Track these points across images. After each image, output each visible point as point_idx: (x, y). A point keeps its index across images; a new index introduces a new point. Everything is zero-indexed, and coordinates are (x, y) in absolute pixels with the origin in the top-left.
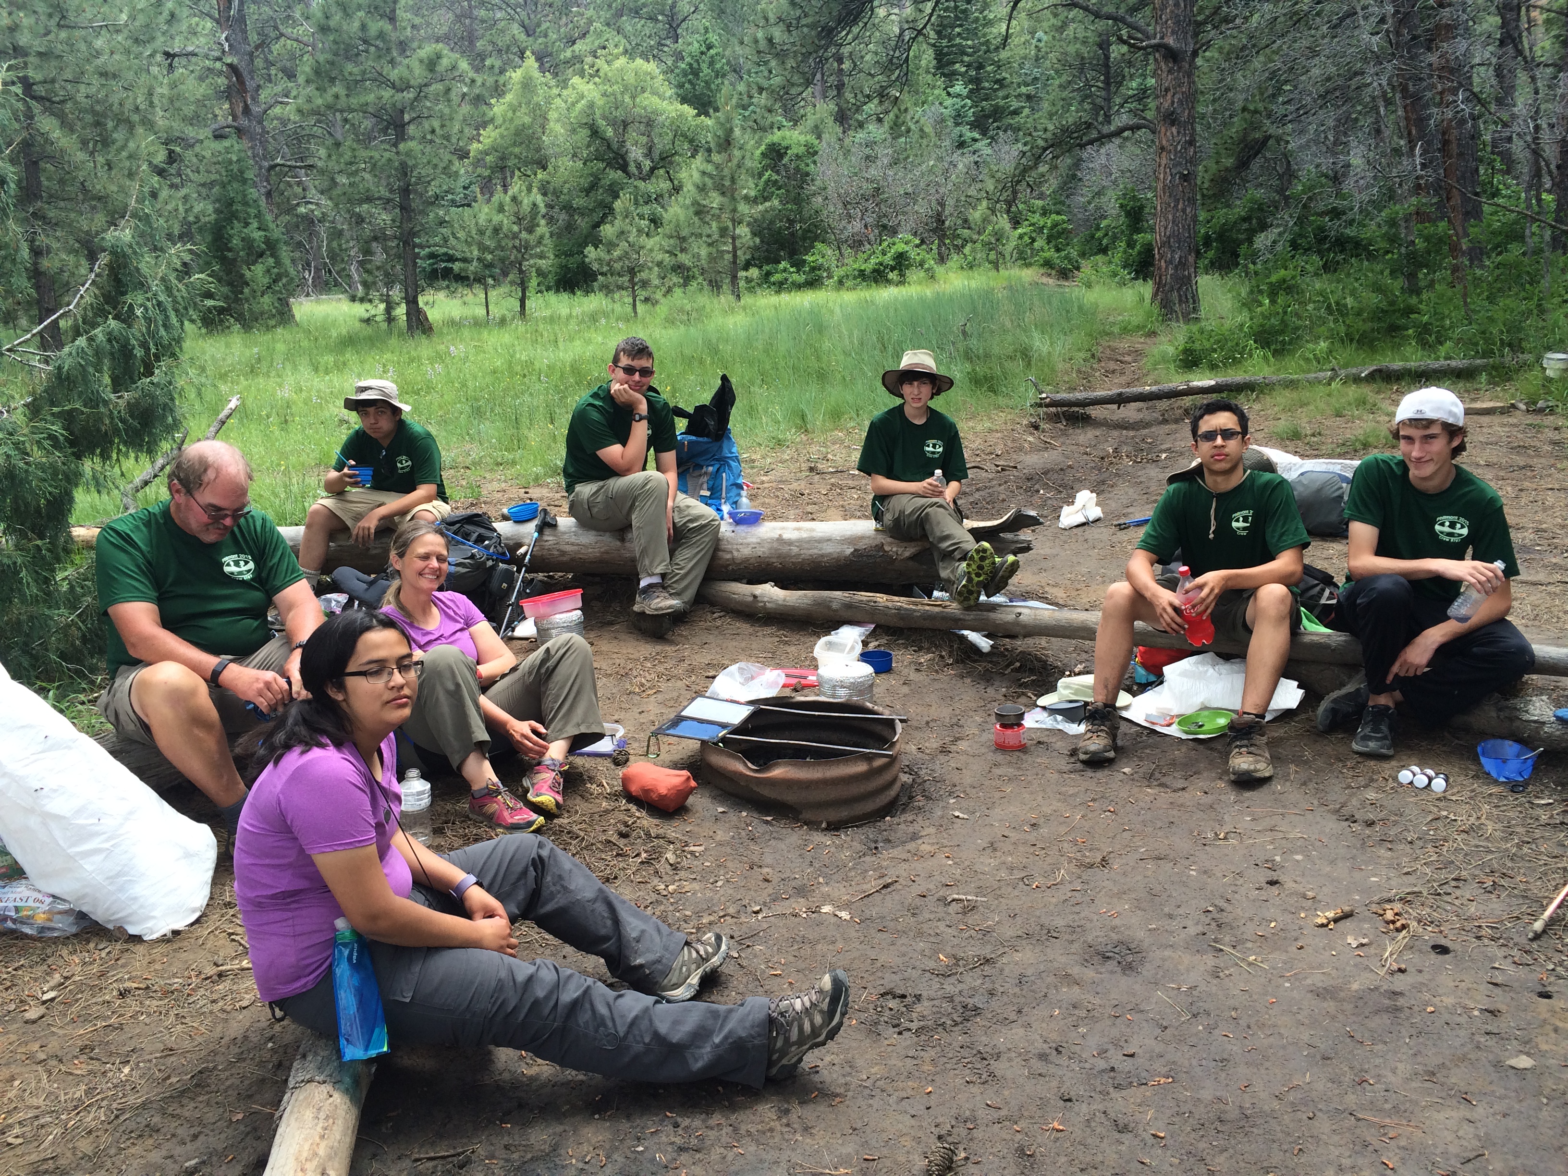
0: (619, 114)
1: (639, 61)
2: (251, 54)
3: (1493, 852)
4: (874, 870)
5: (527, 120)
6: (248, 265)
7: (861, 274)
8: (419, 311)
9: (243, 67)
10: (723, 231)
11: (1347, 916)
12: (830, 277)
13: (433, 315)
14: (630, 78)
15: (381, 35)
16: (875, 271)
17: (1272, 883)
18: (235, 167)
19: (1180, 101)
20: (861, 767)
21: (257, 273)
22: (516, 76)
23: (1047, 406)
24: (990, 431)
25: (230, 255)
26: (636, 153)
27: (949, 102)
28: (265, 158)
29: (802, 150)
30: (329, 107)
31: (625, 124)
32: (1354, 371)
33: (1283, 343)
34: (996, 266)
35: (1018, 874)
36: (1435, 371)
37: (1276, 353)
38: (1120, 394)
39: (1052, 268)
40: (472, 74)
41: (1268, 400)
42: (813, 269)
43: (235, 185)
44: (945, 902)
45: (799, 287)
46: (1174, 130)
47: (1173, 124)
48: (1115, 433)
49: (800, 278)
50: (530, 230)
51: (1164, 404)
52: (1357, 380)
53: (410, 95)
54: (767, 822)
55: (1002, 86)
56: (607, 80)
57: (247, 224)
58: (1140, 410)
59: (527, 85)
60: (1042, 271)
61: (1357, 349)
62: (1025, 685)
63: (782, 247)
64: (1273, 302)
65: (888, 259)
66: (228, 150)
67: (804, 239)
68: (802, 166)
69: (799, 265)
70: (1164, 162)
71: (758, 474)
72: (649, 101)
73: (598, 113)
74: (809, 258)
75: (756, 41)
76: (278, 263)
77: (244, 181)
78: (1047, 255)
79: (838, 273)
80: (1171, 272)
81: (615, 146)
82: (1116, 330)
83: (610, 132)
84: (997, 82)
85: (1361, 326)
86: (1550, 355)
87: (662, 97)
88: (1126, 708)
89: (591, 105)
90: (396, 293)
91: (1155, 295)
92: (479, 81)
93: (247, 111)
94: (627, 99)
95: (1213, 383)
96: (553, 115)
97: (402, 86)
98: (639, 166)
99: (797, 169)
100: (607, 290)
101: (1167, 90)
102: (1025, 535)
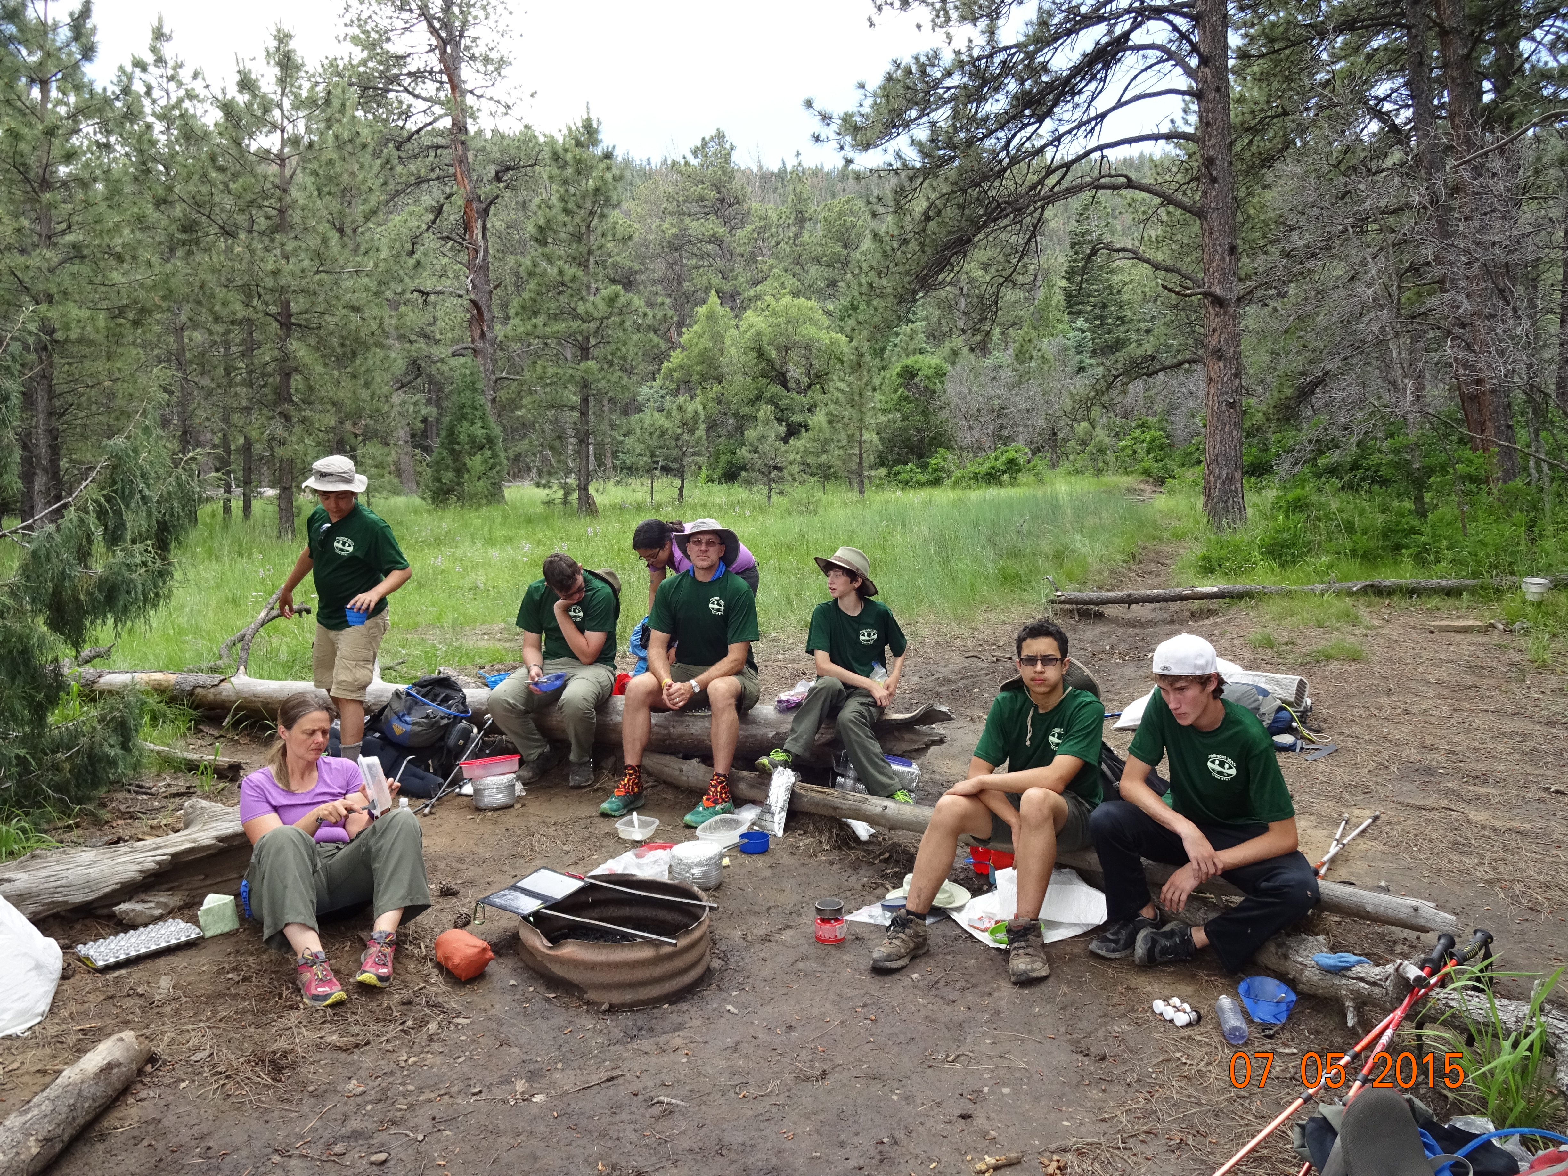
0: (782, 341)
1: (802, 299)
2: (491, 293)
3: (1202, 1104)
4: (611, 1061)
5: (709, 344)
6: (470, 454)
7: (976, 477)
8: (588, 496)
9: (482, 303)
10: (851, 438)
11: (1010, 1164)
12: (949, 477)
13: (600, 500)
14: (794, 312)
15: (574, 279)
16: (988, 474)
17: (964, 1117)
18: (469, 379)
19: (1226, 340)
20: (647, 953)
21: (476, 463)
22: (702, 310)
23: (1061, 603)
24: (1003, 623)
25: (457, 447)
26: (794, 372)
27: (1071, 335)
28: (493, 372)
29: (931, 372)
30: (528, 334)
31: (787, 349)
32: (1349, 584)
33: (1293, 555)
34: (1099, 471)
35: (737, 1080)
36: (1425, 589)
37: (1282, 566)
38: (1129, 596)
39: (1149, 475)
40: (645, 309)
41: (1265, 607)
42: (936, 470)
43: (468, 393)
44: (651, 1103)
45: (922, 485)
46: (1221, 364)
47: (1220, 358)
48: (1121, 631)
49: (925, 478)
50: (692, 432)
51: (1176, 606)
52: (1350, 594)
53: (593, 325)
54: (548, 1000)
55: (1124, 322)
56: (775, 314)
57: (473, 424)
58: (1154, 610)
59: (711, 317)
60: (1141, 478)
61: (1361, 564)
62: (885, 876)
63: (911, 451)
64: (1287, 517)
65: (1000, 464)
66: (464, 365)
67: (930, 445)
68: (930, 385)
69: (924, 467)
70: (1212, 391)
71: (778, 652)
72: (809, 331)
73: (766, 339)
74: (932, 461)
75: (860, 285)
76: (494, 456)
77: (475, 390)
78: (1146, 464)
79: (958, 473)
80: (1219, 485)
81: (777, 365)
82: (1166, 535)
83: (774, 354)
84: (1118, 318)
85: (1365, 542)
86: (1529, 580)
87: (819, 327)
88: (959, 909)
89: (759, 333)
90: (572, 480)
91: (1206, 505)
92: (650, 314)
93: (483, 335)
94: (790, 328)
95: (1215, 589)
96: (728, 341)
97: (588, 318)
98: (798, 382)
99: (926, 388)
100: (748, 483)
101: (1214, 330)
102: (938, 729)
